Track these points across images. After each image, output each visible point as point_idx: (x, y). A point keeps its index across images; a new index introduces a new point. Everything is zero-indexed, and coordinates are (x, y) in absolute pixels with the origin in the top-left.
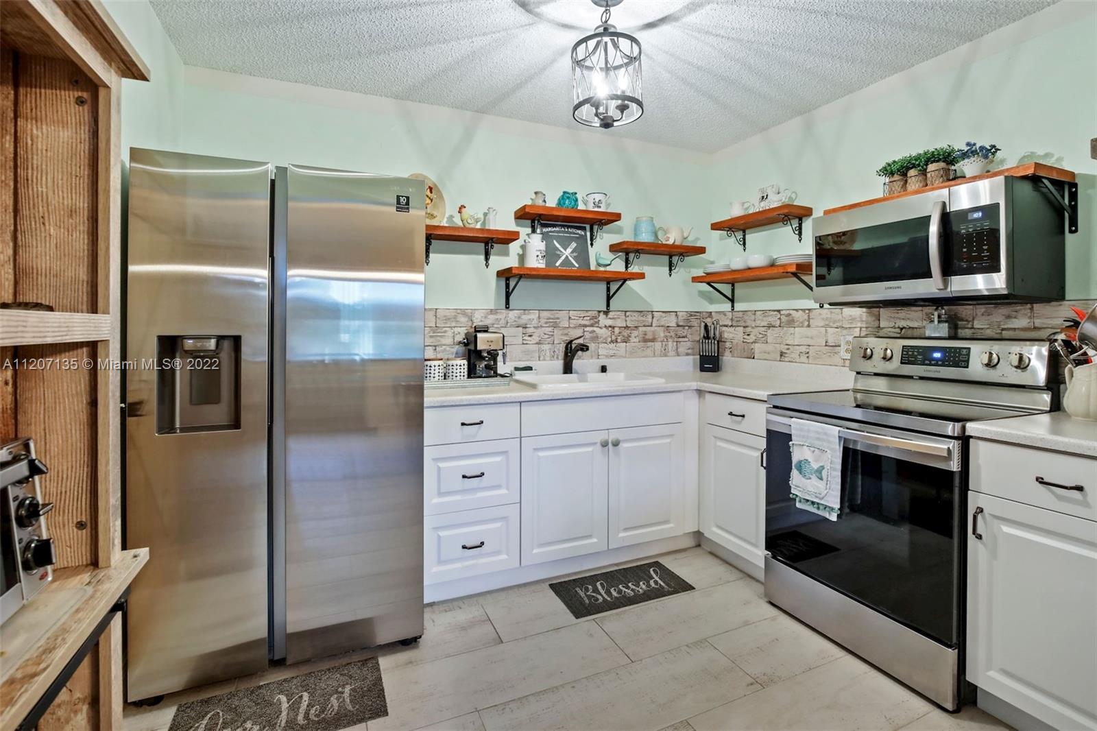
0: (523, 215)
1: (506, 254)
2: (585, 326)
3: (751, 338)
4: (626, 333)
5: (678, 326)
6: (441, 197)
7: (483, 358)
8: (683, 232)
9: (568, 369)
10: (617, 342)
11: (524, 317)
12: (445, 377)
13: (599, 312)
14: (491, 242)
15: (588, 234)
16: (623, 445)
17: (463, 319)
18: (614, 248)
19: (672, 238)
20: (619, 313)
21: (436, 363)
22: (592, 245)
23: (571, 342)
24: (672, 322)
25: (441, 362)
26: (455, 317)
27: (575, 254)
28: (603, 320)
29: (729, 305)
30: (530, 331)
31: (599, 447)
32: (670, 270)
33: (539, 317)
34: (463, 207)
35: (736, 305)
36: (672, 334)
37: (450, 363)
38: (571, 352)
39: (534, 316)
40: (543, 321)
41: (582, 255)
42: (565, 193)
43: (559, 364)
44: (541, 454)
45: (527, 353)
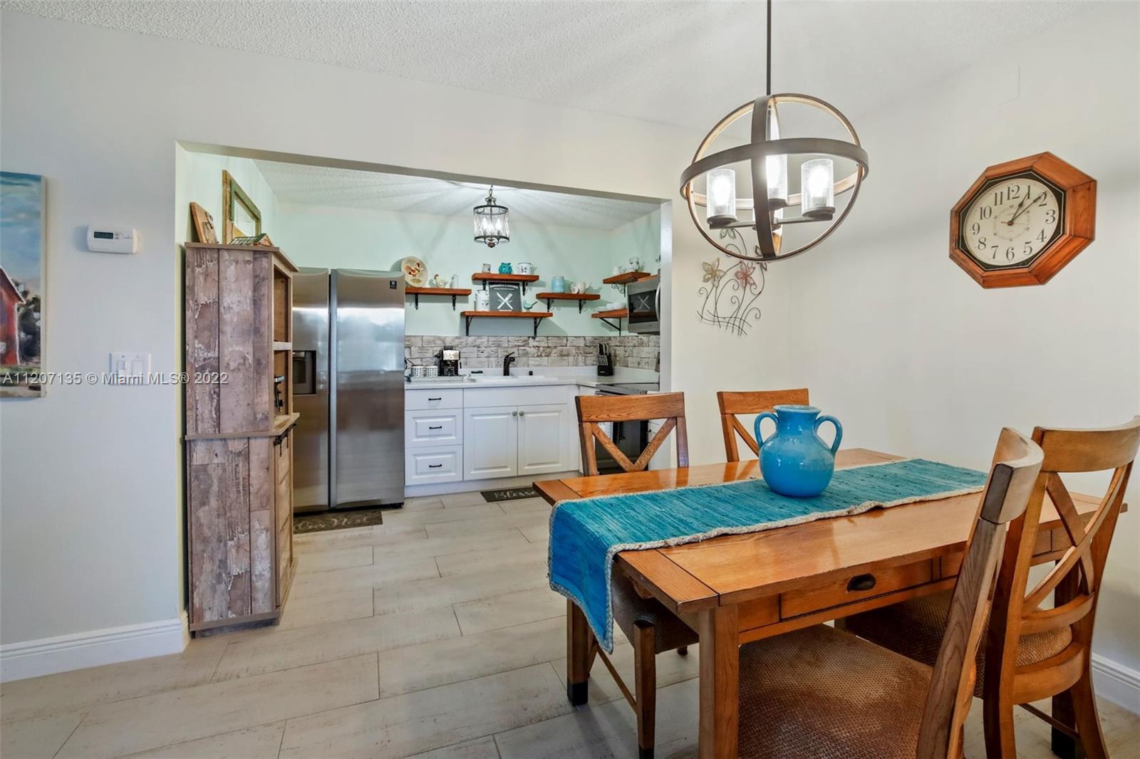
0: (476, 279)
1: (467, 302)
2: (519, 346)
3: (627, 354)
4: (549, 350)
5: (586, 346)
6: (425, 268)
7: (448, 365)
8: (585, 285)
9: (506, 373)
10: (541, 356)
11: (478, 340)
12: (425, 375)
13: (529, 337)
14: (455, 296)
15: (521, 288)
16: (527, 416)
17: (439, 342)
18: (540, 297)
19: (577, 288)
20: (543, 338)
21: (419, 367)
22: (524, 294)
23: (507, 356)
24: (581, 343)
25: (421, 367)
26: (434, 341)
27: (511, 301)
28: (531, 342)
29: (618, 332)
30: (482, 349)
31: (511, 415)
32: (580, 309)
33: (488, 341)
34: (437, 275)
35: (622, 332)
36: (581, 351)
37: (427, 367)
38: (508, 361)
39: (485, 339)
40: (491, 343)
41: (516, 301)
42: (503, 264)
43: (502, 369)
44: (475, 418)
45: (480, 363)
